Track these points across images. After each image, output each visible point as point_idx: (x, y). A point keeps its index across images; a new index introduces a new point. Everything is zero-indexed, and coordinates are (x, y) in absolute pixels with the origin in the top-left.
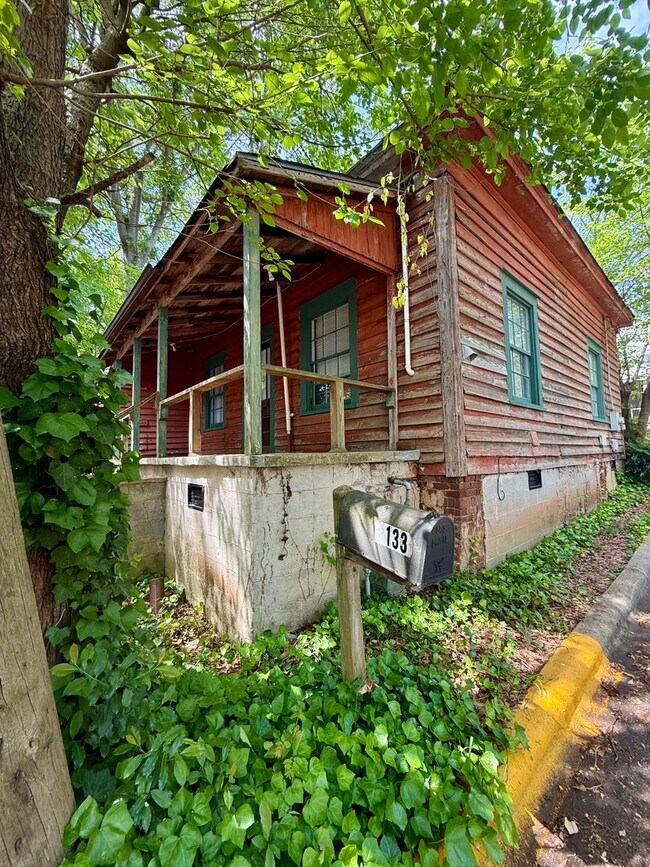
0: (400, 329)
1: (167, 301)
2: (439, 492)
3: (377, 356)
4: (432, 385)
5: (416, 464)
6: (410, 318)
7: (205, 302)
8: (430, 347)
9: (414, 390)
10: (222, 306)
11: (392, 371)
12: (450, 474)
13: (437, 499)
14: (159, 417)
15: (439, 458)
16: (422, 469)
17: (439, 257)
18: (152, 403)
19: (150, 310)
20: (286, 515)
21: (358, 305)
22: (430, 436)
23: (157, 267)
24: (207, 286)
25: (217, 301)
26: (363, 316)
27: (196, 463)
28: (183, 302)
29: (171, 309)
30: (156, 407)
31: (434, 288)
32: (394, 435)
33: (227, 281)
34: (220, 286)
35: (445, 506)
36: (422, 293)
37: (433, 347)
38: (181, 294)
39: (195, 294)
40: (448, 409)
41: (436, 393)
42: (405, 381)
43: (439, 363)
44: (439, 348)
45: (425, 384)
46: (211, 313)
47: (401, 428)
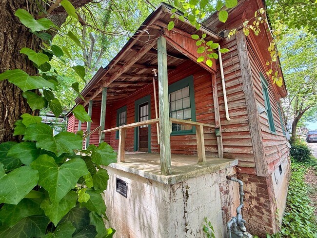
0: (221, 98)
1: (107, 84)
2: (253, 184)
3: (207, 110)
4: (243, 126)
5: (237, 167)
6: (227, 93)
7: (122, 86)
8: (240, 108)
9: (231, 128)
10: (128, 87)
11: (218, 118)
12: (260, 174)
13: (252, 187)
14: (100, 138)
15: (252, 165)
16: (240, 169)
17: (242, 65)
18: (97, 132)
19: (99, 88)
20: (185, 212)
21: (195, 87)
22: (244, 152)
23: (105, 68)
24: (125, 78)
25: (127, 85)
26: (197, 92)
27: (124, 170)
28: (114, 85)
29: (108, 88)
30: (99, 133)
31: (240, 79)
32: (221, 150)
33: (134, 76)
34: (130, 78)
35: (257, 192)
36: (232, 82)
37: (242, 107)
38: (114, 82)
39: (119, 82)
40: (255, 139)
41: (247, 130)
42: (225, 123)
43: (246, 115)
44: (246, 108)
45: (239, 125)
46: (123, 90)
47: (224, 146)
